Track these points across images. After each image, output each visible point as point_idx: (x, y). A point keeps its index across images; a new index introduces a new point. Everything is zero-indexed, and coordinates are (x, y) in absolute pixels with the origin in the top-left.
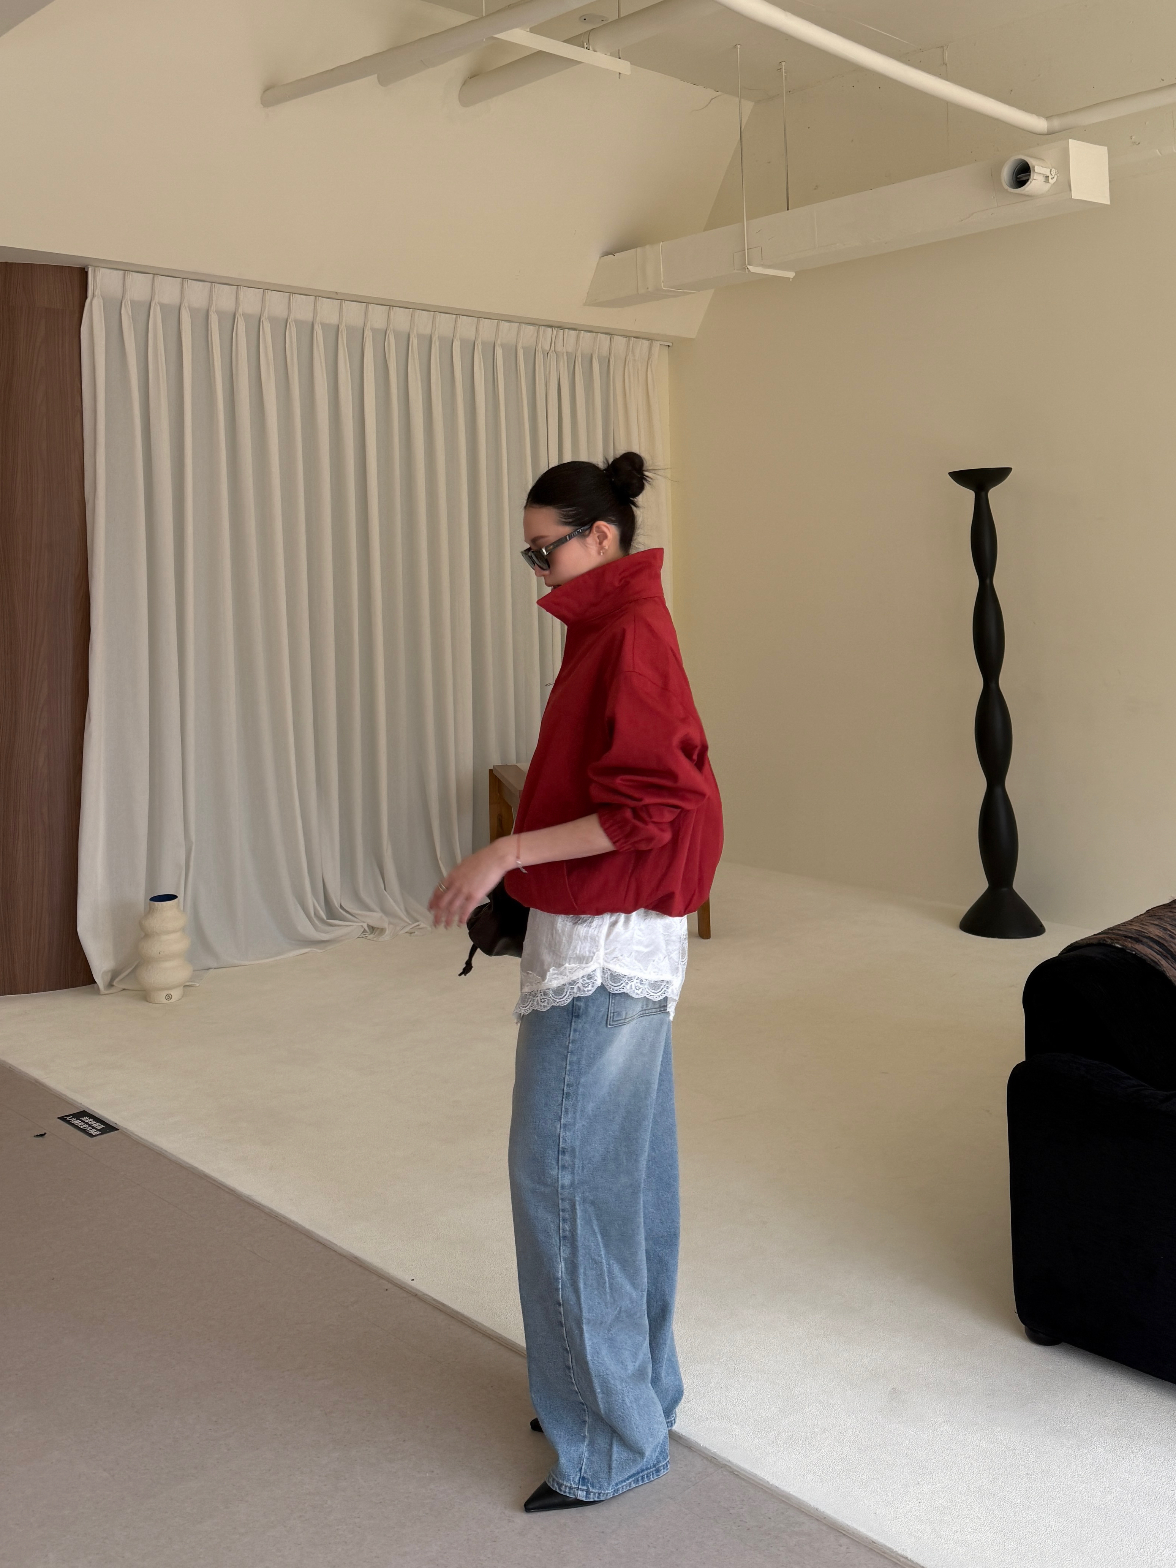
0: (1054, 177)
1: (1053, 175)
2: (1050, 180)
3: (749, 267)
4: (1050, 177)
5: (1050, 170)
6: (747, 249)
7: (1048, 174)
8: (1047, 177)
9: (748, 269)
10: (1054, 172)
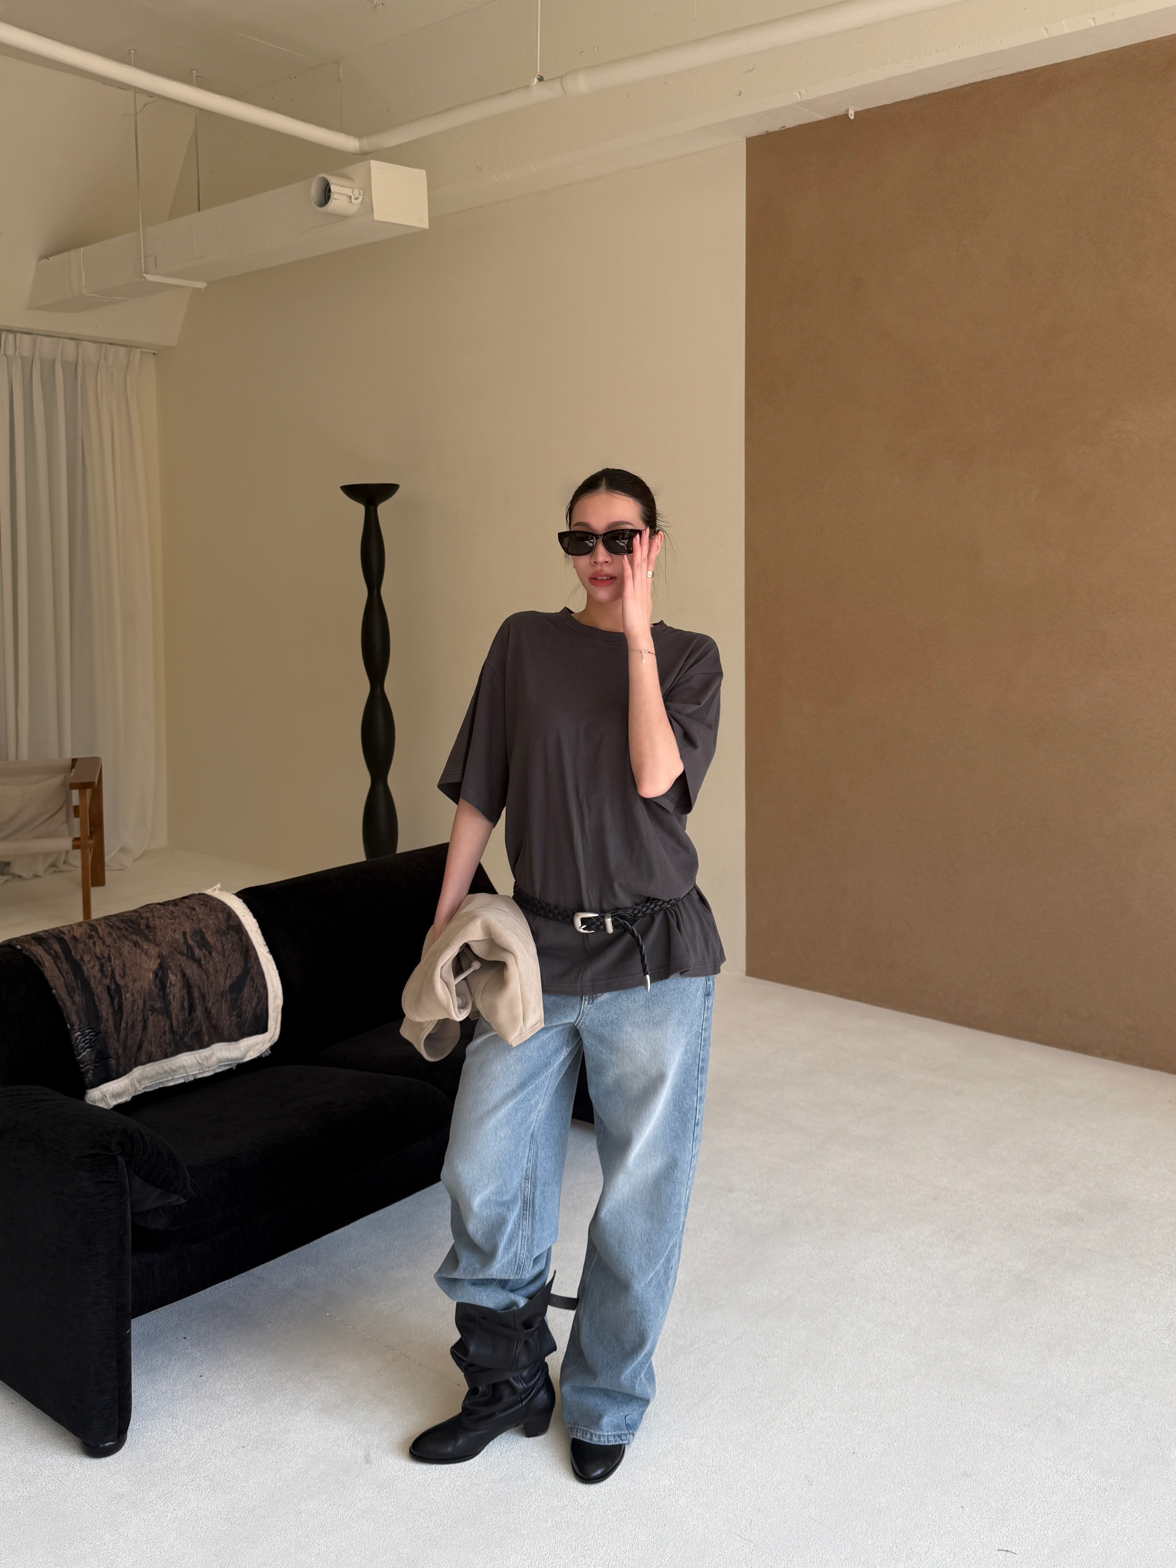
0: (358, 198)
1: (357, 195)
2: (353, 200)
3: (145, 275)
4: (353, 198)
5: (352, 190)
6: (145, 257)
7: (350, 194)
8: (350, 197)
9: (144, 277)
10: (358, 192)
